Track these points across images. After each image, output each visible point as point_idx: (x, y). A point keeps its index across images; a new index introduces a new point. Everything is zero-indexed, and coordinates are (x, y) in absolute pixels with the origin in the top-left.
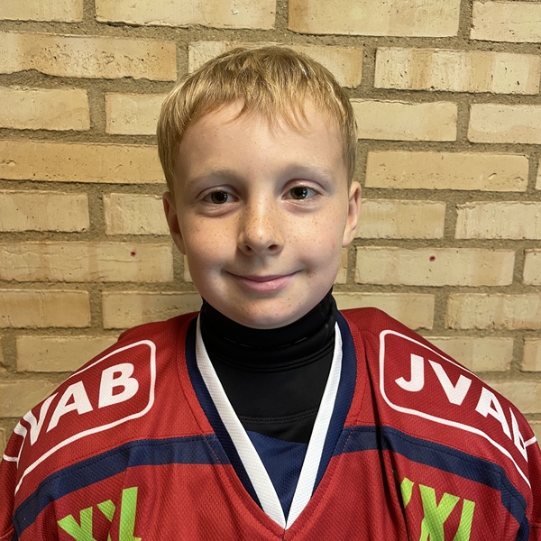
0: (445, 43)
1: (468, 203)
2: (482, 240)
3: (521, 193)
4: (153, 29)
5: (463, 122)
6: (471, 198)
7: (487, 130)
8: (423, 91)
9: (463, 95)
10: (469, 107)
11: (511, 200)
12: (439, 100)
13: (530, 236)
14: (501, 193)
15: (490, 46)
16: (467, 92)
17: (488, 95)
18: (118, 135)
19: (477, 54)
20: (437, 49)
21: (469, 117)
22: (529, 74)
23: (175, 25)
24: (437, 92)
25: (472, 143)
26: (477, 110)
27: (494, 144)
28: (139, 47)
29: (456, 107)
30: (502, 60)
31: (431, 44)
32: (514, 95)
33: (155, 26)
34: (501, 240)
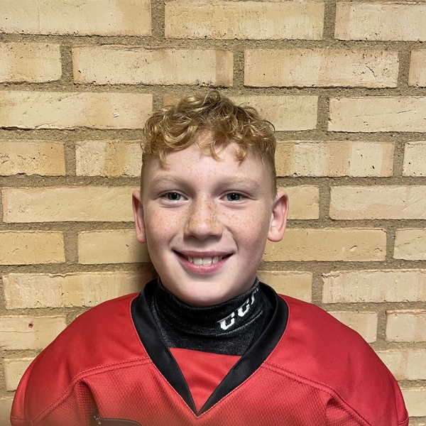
0: (305, 135)
1: (332, 272)
2: (347, 304)
3: (381, 262)
4: (43, 132)
5: (324, 202)
6: (335, 267)
7: (347, 209)
8: (287, 177)
9: (323, 179)
10: (330, 190)
11: (372, 268)
12: (302, 184)
13: (391, 299)
14: (362, 262)
15: (346, 136)
16: (328, 177)
17: (347, 178)
18: (14, 223)
19: (334, 144)
20: (298, 141)
21: (330, 198)
22: (383, 159)
23: (63, 128)
24: (300, 177)
25: (333, 220)
26: (337, 192)
27: (354, 221)
28: (30, 147)
29: (318, 190)
30: (357, 147)
31: (293, 136)
32: (370, 178)
33: (45, 129)
34: (365, 304)
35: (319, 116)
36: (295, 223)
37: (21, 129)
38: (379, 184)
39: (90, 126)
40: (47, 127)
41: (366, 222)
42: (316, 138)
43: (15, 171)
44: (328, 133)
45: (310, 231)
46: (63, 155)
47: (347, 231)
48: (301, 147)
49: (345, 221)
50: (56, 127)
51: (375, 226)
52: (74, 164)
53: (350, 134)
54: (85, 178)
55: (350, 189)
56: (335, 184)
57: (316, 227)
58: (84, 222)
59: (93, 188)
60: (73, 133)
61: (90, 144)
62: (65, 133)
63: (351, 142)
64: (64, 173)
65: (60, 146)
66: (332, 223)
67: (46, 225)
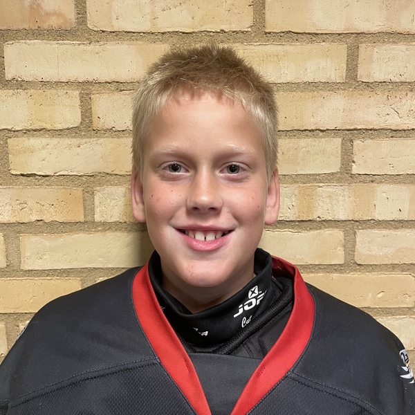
35: (343, 159)
36: (320, 268)
37: (40, 176)
38: (406, 227)
39: (110, 172)
40: (66, 173)
41: (394, 267)
42: (339, 181)
43: (34, 218)
44: (352, 176)
45: (335, 275)
46: (81, 201)
47: (373, 276)
48: (325, 190)
49: (371, 265)
50: (75, 173)
51: (403, 271)
52: (93, 210)
53: (375, 177)
54: (104, 224)
55: (376, 233)
56: (360, 227)
57: (341, 271)
58: (102, 269)
59: (112, 234)
60: (92, 179)
61: (109, 189)
62: (84, 179)
63: (376, 185)
64: (82, 219)
65: (78, 192)
66: (358, 267)
67: (64, 272)
